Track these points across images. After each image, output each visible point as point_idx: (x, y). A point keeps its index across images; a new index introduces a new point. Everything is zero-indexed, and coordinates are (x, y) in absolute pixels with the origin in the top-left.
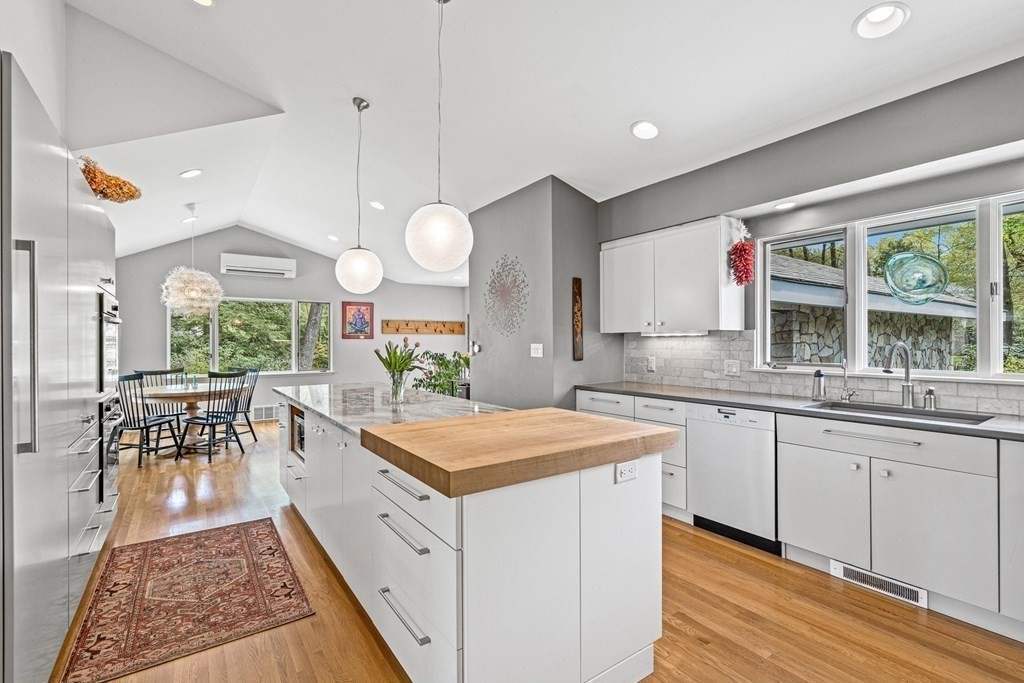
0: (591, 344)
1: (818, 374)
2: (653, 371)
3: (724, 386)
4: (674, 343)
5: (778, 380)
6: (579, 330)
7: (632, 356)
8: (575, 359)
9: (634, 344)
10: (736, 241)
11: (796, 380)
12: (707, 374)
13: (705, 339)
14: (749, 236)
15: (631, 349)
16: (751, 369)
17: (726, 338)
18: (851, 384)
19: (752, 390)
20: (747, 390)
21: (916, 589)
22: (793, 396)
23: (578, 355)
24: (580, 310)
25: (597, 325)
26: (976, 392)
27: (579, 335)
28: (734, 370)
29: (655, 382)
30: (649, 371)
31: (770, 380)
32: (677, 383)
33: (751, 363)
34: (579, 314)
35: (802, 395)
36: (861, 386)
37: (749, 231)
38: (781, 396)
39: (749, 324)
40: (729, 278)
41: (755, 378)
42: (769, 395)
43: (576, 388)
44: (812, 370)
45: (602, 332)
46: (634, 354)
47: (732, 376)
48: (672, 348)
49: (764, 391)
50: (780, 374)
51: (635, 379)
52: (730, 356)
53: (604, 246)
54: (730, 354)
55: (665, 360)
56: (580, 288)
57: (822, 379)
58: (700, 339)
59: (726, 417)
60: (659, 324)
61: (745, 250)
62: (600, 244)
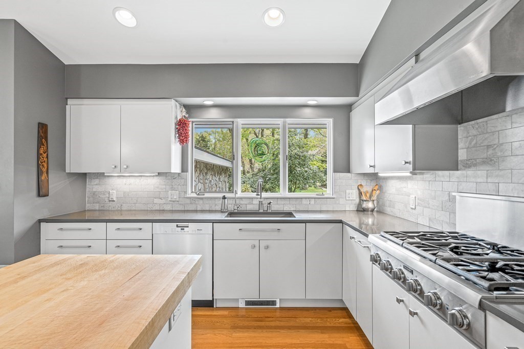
0: (55, 183)
1: (224, 198)
2: (114, 201)
3: (168, 207)
4: (132, 180)
5: (201, 202)
6: (44, 170)
7: (94, 190)
8: (39, 195)
9: (97, 181)
10: (179, 118)
11: (210, 201)
12: (156, 201)
13: (155, 178)
14: (187, 116)
15: (93, 186)
16: (185, 196)
17: (170, 178)
18: (238, 202)
19: (186, 209)
20: (183, 209)
21: (275, 300)
22: (209, 210)
23: (43, 192)
24: (46, 151)
25: (62, 166)
26: (283, 202)
27: (45, 175)
28: (175, 197)
29: (116, 209)
30: (110, 201)
31: (197, 202)
32: (134, 208)
33: (185, 192)
34: (45, 155)
35: (214, 209)
36: (242, 202)
37: (187, 113)
38: (203, 211)
39: (184, 169)
40: (175, 140)
41: (188, 201)
42: (196, 211)
43: (40, 221)
44: (221, 195)
45: (68, 171)
46: (97, 188)
47: (174, 201)
48: (130, 184)
49: (193, 209)
50: (202, 199)
51: (97, 208)
52: (173, 189)
53: (70, 101)
54: (172, 188)
55: (124, 193)
56: (46, 132)
57: (226, 200)
58: (152, 178)
59: (182, 229)
60: (125, 167)
61: (185, 124)
62: (67, 99)
